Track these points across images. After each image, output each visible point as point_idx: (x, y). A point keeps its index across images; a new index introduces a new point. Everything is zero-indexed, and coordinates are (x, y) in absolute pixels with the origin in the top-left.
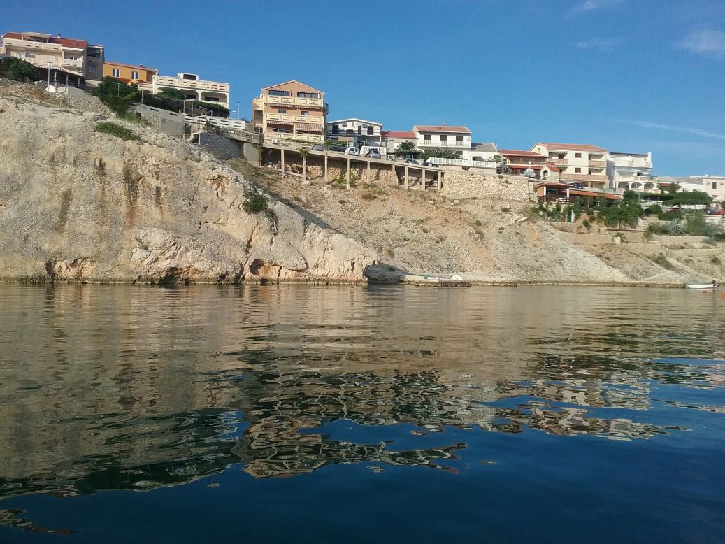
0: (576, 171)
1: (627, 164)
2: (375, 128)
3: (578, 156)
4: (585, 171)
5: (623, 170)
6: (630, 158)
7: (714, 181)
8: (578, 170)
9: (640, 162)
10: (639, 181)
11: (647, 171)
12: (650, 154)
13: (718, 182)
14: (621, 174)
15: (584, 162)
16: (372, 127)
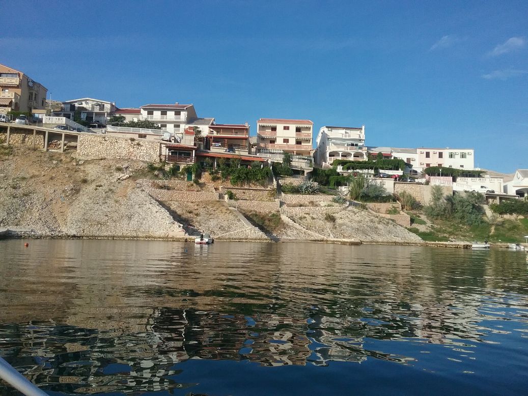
0: (284, 142)
1: (340, 136)
2: (105, 105)
3: (286, 128)
4: (292, 142)
5: (339, 142)
6: (343, 131)
7: (428, 151)
8: (286, 141)
9: (354, 134)
10: (349, 151)
11: (361, 142)
12: (363, 127)
13: (431, 151)
14: (335, 144)
15: (292, 134)
16: (103, 105)
